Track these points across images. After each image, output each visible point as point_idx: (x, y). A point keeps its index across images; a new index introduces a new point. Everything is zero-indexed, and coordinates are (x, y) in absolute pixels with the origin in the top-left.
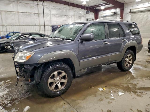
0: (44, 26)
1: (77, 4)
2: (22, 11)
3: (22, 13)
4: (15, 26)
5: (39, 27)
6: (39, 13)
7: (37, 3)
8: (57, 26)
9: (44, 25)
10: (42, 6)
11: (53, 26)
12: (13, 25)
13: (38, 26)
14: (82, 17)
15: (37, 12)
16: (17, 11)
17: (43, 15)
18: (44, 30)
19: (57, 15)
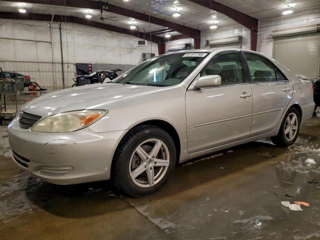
0: (62, 64)
1: (123, 28)
2: (21, 38)
3: (20, 41)
4: (7, 63)
5: (53, 66)
6: (52, 42)
7: (50, 25)
8: (86, 64)
9: (61, 62)
10: (59, 30)
11: (78, 64)
12: (5, 61)
13: (51, 64)
14: (135, 51)
15: (49, 41)
16: (12, 38)
17: (60, 44)
18: (61, 70)
19: (86, 46)
